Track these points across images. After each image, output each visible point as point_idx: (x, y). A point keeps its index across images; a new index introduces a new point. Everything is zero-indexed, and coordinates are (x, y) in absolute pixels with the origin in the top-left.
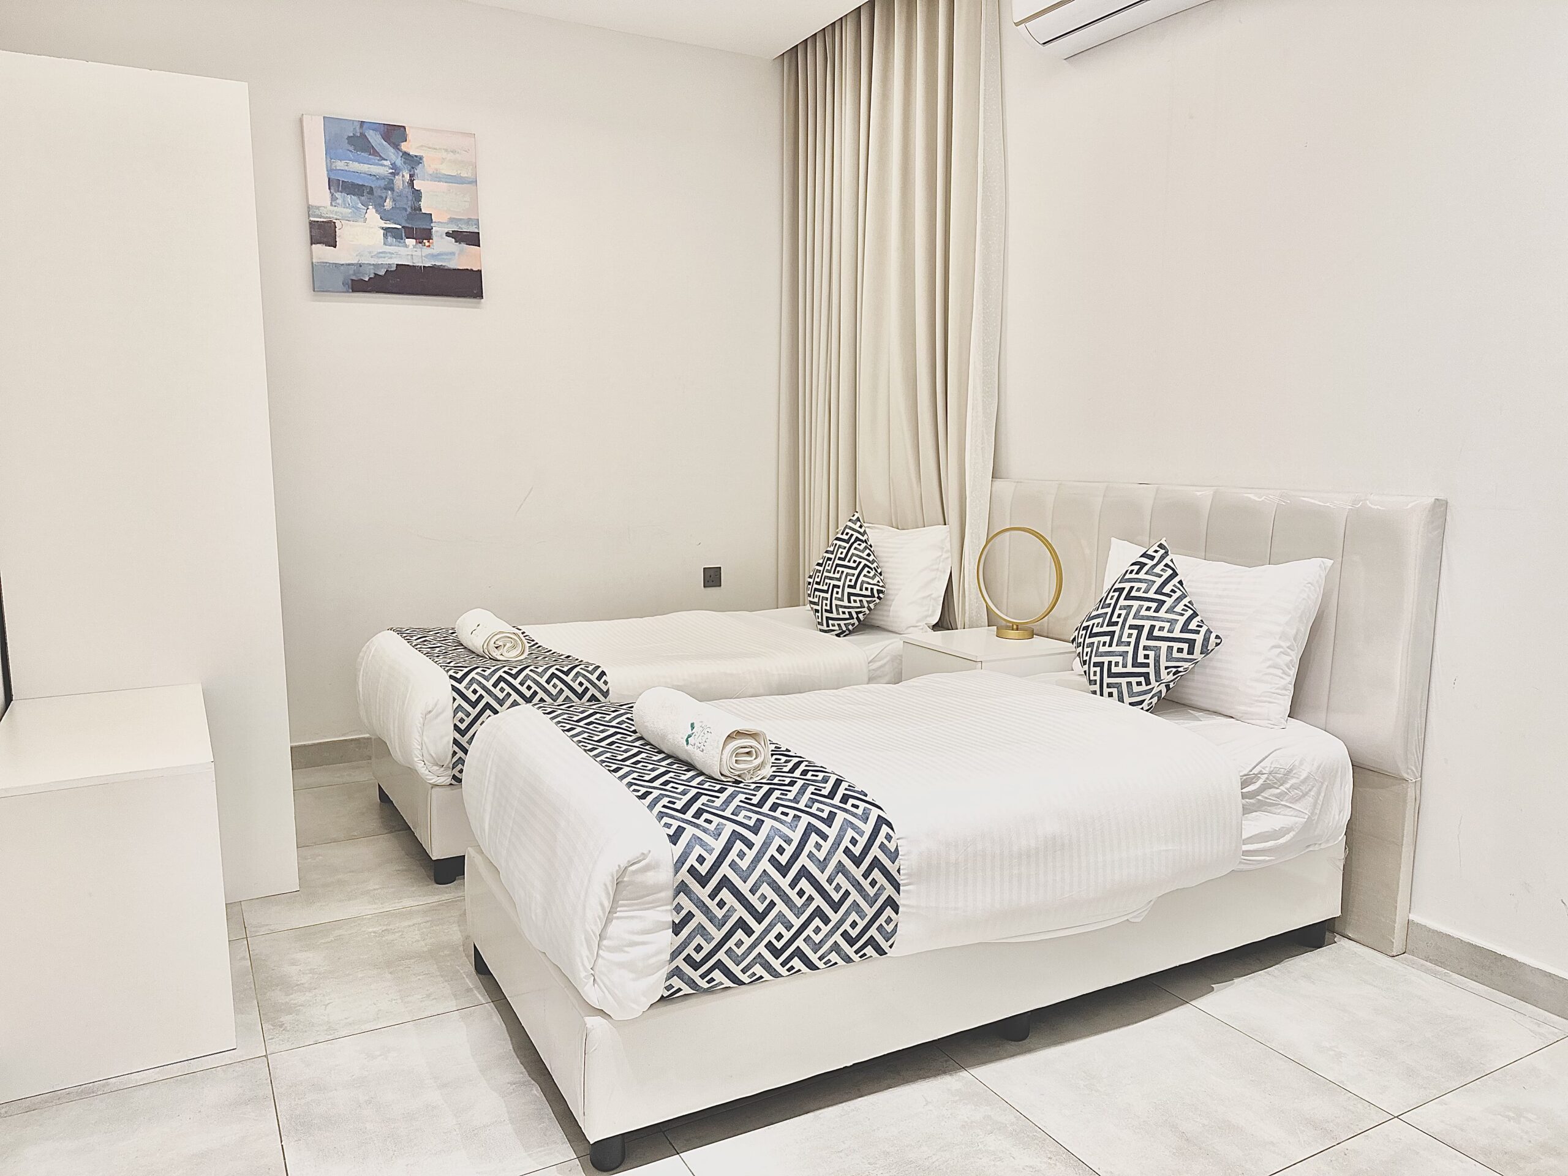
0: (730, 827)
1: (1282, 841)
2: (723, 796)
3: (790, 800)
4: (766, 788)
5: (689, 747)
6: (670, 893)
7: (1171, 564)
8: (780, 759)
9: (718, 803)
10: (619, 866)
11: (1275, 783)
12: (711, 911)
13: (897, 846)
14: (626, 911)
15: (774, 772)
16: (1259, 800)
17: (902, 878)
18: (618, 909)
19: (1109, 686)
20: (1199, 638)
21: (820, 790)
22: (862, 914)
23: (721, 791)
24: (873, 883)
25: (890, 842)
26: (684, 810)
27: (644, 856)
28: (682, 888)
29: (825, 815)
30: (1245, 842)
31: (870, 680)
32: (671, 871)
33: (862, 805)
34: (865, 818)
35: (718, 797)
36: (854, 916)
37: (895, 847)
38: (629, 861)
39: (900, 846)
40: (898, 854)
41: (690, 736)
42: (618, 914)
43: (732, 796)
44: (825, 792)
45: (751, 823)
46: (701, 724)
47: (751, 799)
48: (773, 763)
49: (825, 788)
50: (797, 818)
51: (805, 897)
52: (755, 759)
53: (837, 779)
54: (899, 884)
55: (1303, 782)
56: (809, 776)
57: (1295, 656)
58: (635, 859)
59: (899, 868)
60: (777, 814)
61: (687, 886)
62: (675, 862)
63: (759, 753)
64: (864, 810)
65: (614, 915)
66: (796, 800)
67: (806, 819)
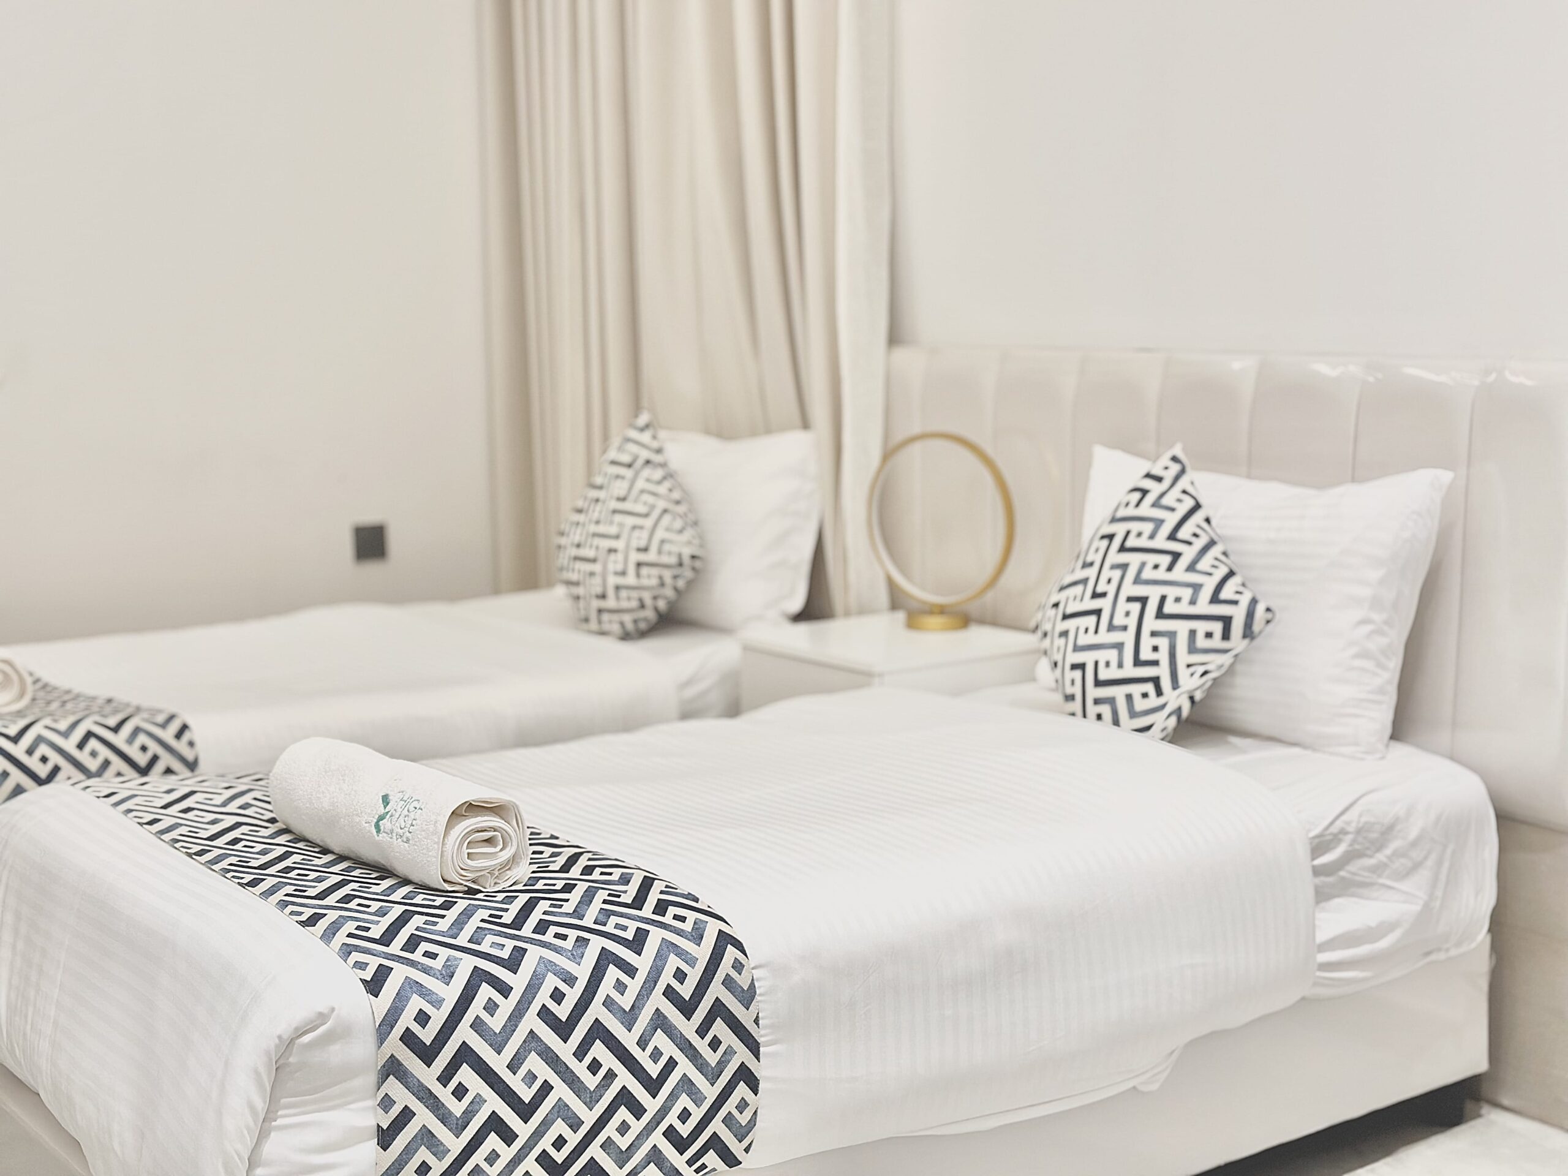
0: (467, 964)
1: (1384, 944)
2: (452, 914)
3: (567, 915)
4: (523, 898)
5: (382, 837)
6: (372, 1078)
7: (1190, 489)
8: (541, 853)
9: (444, 925)
10: (280, 1037)
11: (1368, 848)
12: (443, 1104)
13: (753, 980)
14: (295, 1115)
15: (534, 872)
16: (1343, 878)
17: (762, 1032)
18: (280, 1113)
19: (1097, 702)
20: (1238, 614)
21: (619, 896)
22: (697, 1097)
23: (446, 906)
24: (715, 1044)
25: (740, 974)
26: (387, 939)
27: (322, 1018)
28: (393, 1068)
29: (629, 935)
30: (1323, 947)
31: (686, 715)
32: (371, 1039)
33: (691, 916)
34: (697, 936)
35: (443, 917)
36: (684, 1101)
37: (750, 982)
38: (297, 1029)
39: (757, 980)
40: (755, 993)
41: (381, 818)
42: (279, 1122)
43: (467, 914)
44: (627, 898)
45: (505, 954)
46: (400, 795)
47: (500, 917)
48: (531, 859)
49: (625, 892)
50: (581, 942)
51: (602, 1073)
52: (501, 850)
53: (645, 877)
54: (759, 1044)
55: (1414, 844)
56: (596, 875)
57: (1398, 637)
58: (308, 1024)
59: (757, 1017)
60: (549, 937)
61: (400, 1064)
62: (377, 1026)
63: (509, 839)
64: (695, 923)
65: (273, 1123)
66: (578, 913)
67: (597, 944)
